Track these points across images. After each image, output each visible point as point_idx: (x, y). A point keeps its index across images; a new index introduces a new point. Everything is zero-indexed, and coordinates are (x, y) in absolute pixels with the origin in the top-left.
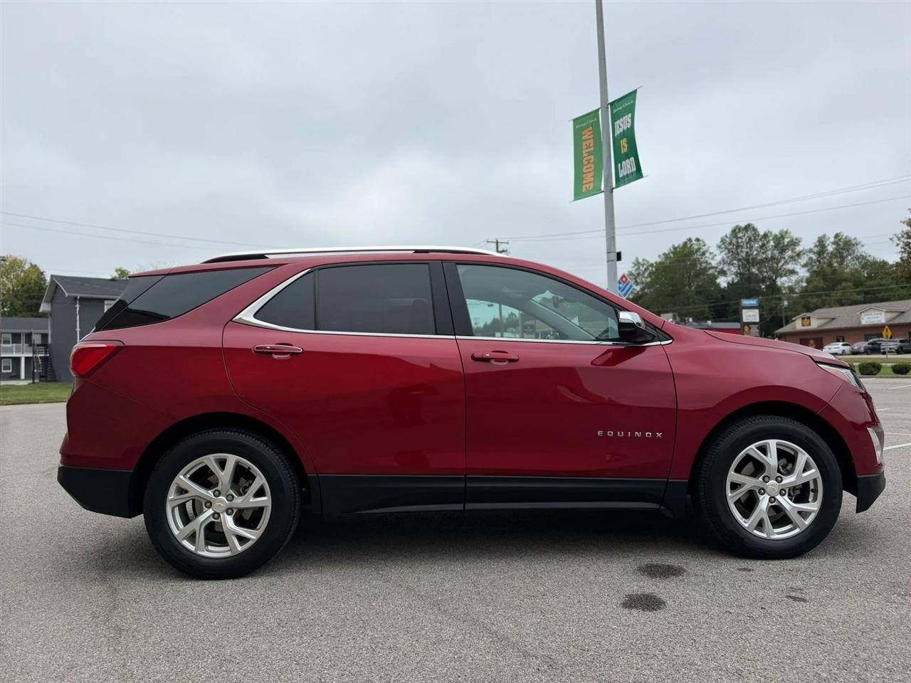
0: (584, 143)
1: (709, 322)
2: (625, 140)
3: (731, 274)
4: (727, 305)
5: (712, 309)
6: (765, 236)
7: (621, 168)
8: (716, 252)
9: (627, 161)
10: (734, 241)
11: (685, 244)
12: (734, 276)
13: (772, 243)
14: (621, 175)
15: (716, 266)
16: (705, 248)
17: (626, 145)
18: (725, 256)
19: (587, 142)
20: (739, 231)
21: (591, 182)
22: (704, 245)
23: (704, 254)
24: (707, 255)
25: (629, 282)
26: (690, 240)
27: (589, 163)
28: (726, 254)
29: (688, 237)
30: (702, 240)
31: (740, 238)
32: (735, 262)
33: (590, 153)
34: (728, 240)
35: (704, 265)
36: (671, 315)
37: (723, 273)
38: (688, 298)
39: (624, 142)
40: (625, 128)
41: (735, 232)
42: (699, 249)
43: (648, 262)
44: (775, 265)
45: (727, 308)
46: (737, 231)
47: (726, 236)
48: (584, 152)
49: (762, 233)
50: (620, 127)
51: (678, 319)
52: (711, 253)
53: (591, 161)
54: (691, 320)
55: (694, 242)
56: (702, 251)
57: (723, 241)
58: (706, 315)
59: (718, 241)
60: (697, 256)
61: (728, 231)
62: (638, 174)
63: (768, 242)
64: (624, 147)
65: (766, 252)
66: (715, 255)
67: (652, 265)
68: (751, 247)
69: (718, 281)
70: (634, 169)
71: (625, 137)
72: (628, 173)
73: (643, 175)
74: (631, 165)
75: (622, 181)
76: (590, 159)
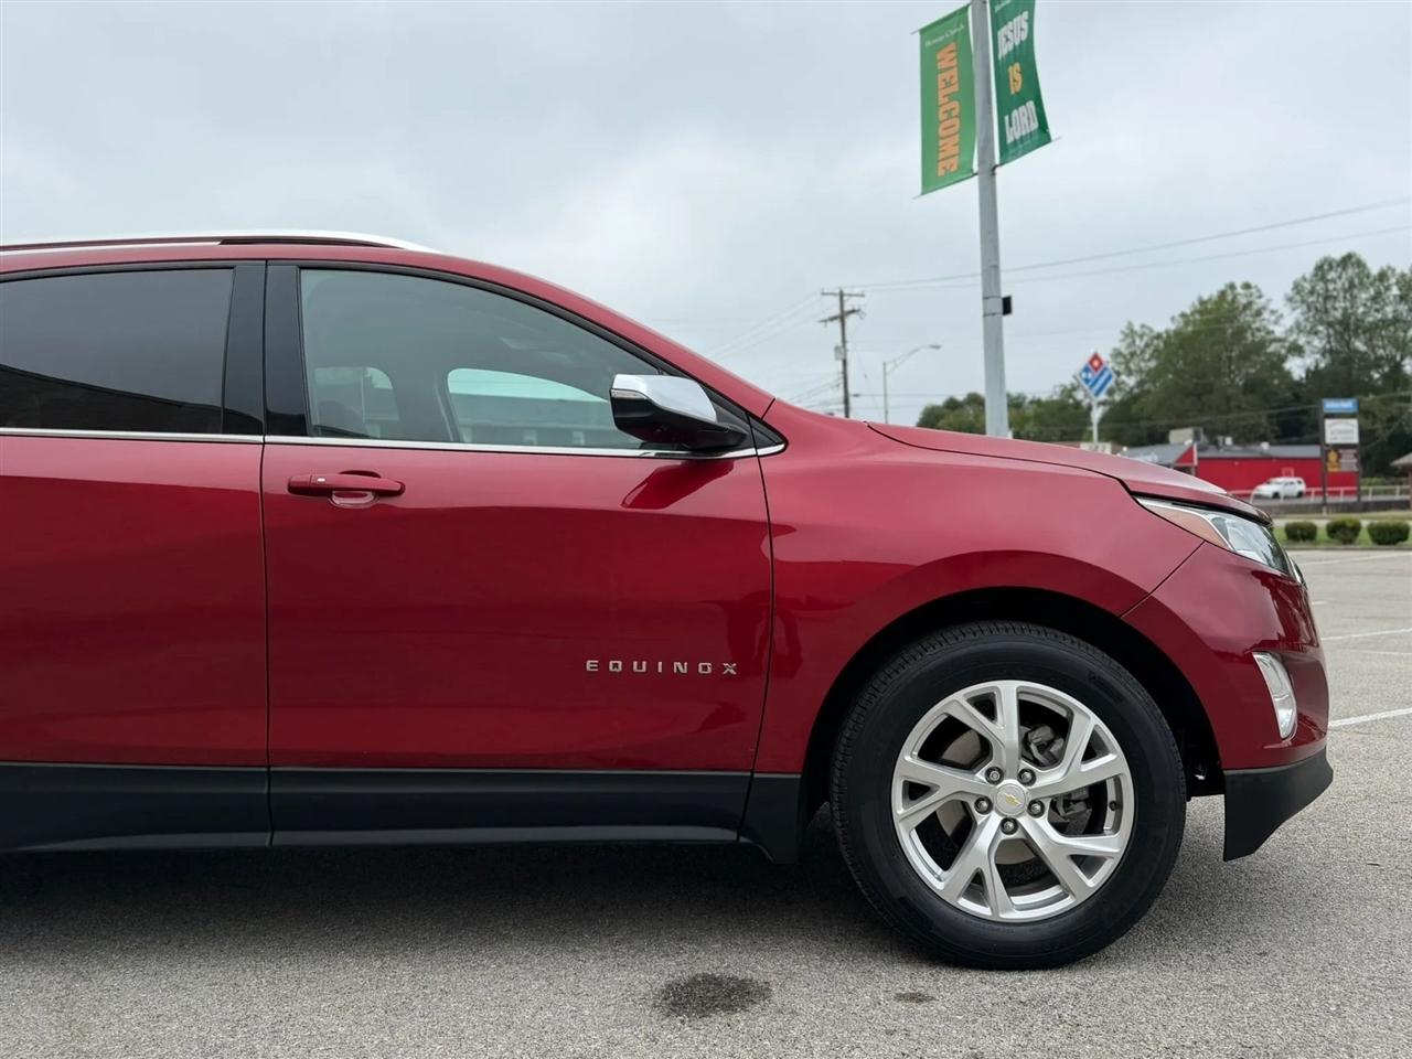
0: (940, 77)
1: (1265, 446)
2: (1017, 66)
3: (1313, 353)
4: (1304, 412)
5: (1275, 420)
6: (1382, 276)
7: (1011, 125)
8: (1284, 309)
9: (1022, 109)
10: (1320, 287)
11: (1223, 294)
12: (1318, 356)
13: (1395, 291)
14: (1010, 140)
15: (1283, 336)
16: (1259, 303)
17: (1018, 77)
18: (1302, 318)
19: (946, 75)
20: (1331, 268)
21: (954, 156)
22: (1260, 297)
23: (1259, 313)
24: (1266, 315)
25: (1105, 369)
26: (1232, 286)
27: (950, 117)
28: (1303, 314)
29: (1228, 281)
30: (1256, 287)
31: (1334, 281)
32: (1321, 328)
33: (951, 97)
34: (1307, 286)
35: (1259, 335)
36: (1189, 431)
37: (1297, 350)
38: (1228, 400)
39: (1015, 71)
40: (1017, 43)
41: (1322, 269)
42: (1249, 304)
43: (1151, 330)
44: (1402, 334)
45: (1304, 418)
46: (1326, 267)
47: (1304, 279)
48: (941, 93)
49: (1374, 270)
50: (1007, 40)
51: (1204, 439)
52: (1273, 312)
53: (954, 113)
54: (1229, 441)
55: (1239, 290)
56: (1255, 307)
57: (1297, 287)
58: (1262, 431)
59: (1288, 289)
60: (1246, 318)
61: (1309, 270)
62: (1042, 135)
63: (1388, 289)
64: (1015, 81)
65: (1382, 308)
66: (1282, 316)
67: (1159, 336)
68: (1354, 298)
69: (1287, 366)
70: (1035, 125)
71: (1016, 61)
72: (1024, 133)
73: (1053, 137)
74: (1028, 118)
75: (1011, 151)
76: (953, 109)
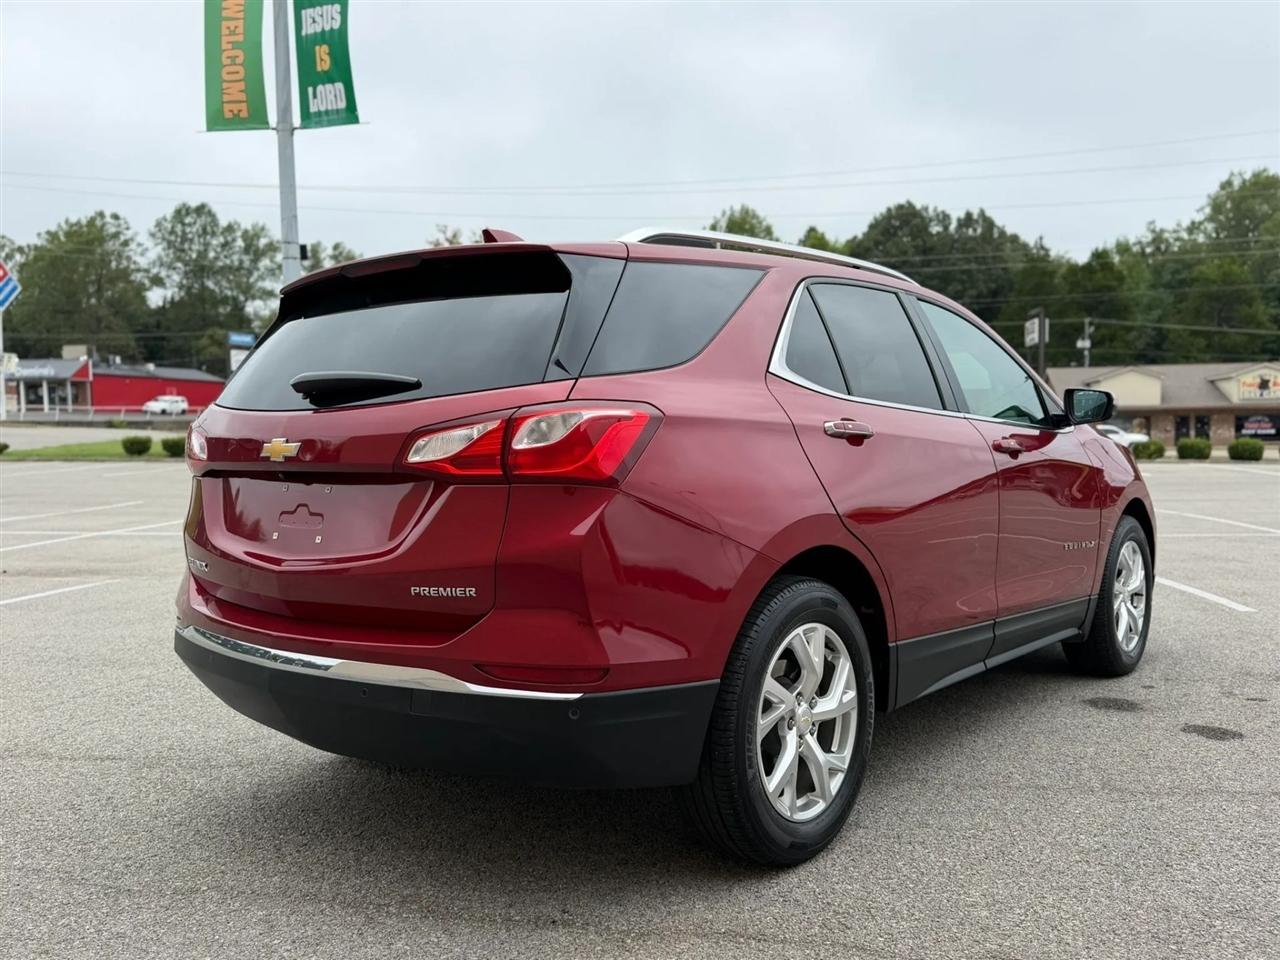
0: (225, 24)
1: (151, 367)
2: (325, 48)
3: (172, 286)
4: (163, 339)
5: (142, 343)
6: (230, 229)
7: (315, 96)
8: (149, 243)
9: (329, 86)
10: (179, 228)
11: (91, 222)
12: (176, 290)
13: (240, 243)
14: (313, 109)
15: (146, 267)
16: (129, 234)
17: (327, 58)
18: (163, 254)
19: (232, 24)
20: (188, 214)
22: (128, 229)
23: (126, 243)
24: (133, 246)
25: (10, 279)
26: (101, 215)
27: (233, 64)
28: (164, 249)
29: (98, 210)
30: (124, 219)
31: (190, 225)
32: (179, 265)
33: (235, 45)
34: (169, 226)
35: (125, 263)
36: (83, 348)
37: (157, 281)
38: (99, 320)
39: (322, 52)
40: (327, 28)
41: (181, 213)
42: (116, 235)
44: (245, 280)
45: (165, 343)
46: (184, 212)
47: (165, 219)
48: (224, 39)
49: (223, 222)
50: (314, 21)
51: (96, 356)
52: (139, 245)
53: (238, 61)
54: (118, 360)
55: (108, 219)
56: (122, 238)
57: (158, 224)
58: (131, 353)
59: (151, 226)
60: (111, 245)
61: (169, 212)
62: (349, 114)
63: (234, 240)
64: (322, 60)
65: (231, 255)
66: (147, 250)
68: (207, 245)
69: (147, 295)
70: (342, 105)
71: (325, 43)
72: (330, 108)
73: (361, 119)
74: (335, 96)
75: (314, 119)
76: (237, 57)
